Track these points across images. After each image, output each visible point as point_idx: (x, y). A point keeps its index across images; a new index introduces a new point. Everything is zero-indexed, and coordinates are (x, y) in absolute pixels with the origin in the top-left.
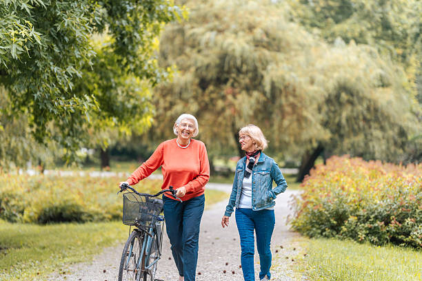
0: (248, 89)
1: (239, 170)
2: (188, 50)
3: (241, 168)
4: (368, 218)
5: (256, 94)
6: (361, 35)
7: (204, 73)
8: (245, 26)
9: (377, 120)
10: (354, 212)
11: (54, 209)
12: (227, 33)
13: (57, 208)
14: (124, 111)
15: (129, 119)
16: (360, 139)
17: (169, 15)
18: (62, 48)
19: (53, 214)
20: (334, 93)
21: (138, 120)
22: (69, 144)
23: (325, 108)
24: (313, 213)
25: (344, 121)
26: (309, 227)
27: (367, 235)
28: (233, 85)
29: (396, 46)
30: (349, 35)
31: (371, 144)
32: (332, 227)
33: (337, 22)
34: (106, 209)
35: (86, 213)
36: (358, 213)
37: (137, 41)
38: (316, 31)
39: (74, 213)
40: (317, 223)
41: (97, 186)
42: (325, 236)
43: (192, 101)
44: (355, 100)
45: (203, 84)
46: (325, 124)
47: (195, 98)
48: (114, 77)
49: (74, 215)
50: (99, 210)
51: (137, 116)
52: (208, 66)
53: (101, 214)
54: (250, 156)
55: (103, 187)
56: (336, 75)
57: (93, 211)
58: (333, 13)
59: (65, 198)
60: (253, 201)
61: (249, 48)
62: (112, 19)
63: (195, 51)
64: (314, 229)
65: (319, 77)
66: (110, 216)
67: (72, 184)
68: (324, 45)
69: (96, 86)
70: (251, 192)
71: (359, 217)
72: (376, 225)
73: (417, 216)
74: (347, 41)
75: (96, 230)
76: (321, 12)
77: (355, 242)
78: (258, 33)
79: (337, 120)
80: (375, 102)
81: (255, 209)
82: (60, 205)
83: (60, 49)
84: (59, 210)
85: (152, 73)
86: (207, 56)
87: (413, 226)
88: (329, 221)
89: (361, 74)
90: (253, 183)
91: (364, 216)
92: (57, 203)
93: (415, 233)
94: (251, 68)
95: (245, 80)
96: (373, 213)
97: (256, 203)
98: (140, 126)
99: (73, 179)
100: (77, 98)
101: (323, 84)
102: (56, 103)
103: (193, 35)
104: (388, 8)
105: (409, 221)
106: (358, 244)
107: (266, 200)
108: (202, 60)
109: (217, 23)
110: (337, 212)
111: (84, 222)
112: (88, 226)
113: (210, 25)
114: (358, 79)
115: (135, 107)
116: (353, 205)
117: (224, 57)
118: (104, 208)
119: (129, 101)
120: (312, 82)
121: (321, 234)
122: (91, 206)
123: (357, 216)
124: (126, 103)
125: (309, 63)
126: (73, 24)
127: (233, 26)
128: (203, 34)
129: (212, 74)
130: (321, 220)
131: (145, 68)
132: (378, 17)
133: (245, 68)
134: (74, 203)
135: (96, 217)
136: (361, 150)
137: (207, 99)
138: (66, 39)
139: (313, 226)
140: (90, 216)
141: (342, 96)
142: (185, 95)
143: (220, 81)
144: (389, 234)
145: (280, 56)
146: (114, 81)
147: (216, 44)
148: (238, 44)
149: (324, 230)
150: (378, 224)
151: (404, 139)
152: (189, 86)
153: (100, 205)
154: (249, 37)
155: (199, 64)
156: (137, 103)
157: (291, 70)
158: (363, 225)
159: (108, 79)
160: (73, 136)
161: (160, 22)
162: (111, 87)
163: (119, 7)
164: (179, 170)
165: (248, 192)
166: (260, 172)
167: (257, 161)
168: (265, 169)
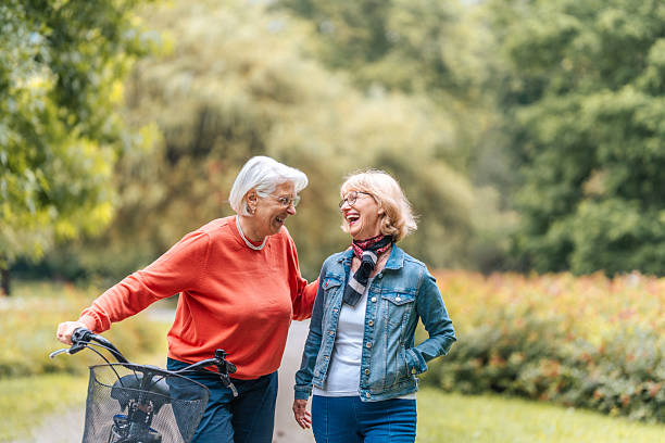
1: (331, 283)
3: (337, 279)
14: (65, 198)
17: (142, 48)
45: (172, 155)
47: (161, 177)
54: (364, 249)
60: (365, 374)
66: (39, 367)
68: (354, 98)
75: (20, 391)
78: (257, 76)
81: (368, 398)
90: (368, 325)
97: (371, 380)
117: (205, 114)
120: (339, 153)
129: (186, 140)
142: (143, 174)
143: (199, 150)
145: (292, 112)
161: (128, 56)
166: (389, 297)
167: (383, 264)
168: (402, 289)
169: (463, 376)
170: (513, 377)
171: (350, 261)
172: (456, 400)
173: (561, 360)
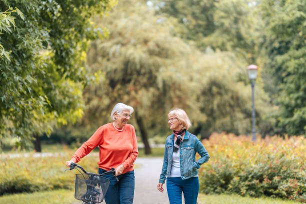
0: (146, 86)
1: (169, 145)
2: (100, 59)
3: (170, 144)
4: (247, 178)
5: (152, 90)
6: (223, 44)
7: (113, 76)
8: (141, 40)
9: (238, 106)
10: (237, 174)
11: (8, 184)
12: (129, 46)
13: (10, 183)
14: (61, 106)
15: (65, 112)
16: (227, 120)
17: (95, 35)
18: (21, 62)
19: (8, 188)
20: (207, 87)
21: (72, 113)
22: (22, 133)
23: (202, 98)
24: (207, 176)
25: (215, 108)
26: (204, 186)
27: (247, 190)
28: (134, 84)
29: (247, 52)
30: (215, 45)
31: (235, 124)
32: (222, 186)
33: (205, 35)
34: (49, 181)
35: (34, 185)
36: (240, 174)
37: (72, 54)
38: (192, 42)
39: (24, 185)
40: (210, 183)
41: (40, 164)
42: (217, 193)
43: (104, 96)
44: (223, 91)
45: (112, 84)
46: (202, 110)
47: (107, 94)
48: (53, 82)
49: (24, 188)
50: (44, 182)
51: (71, 110)
52: (115, 71)
53: (45, 185)
54: (178, 134)
55: (45, 165)
56: (208, 74)
57: (39, 183)
58: (202, 29)
59: (17, 175)
60: (182, 171)
61: (145, 56)
62: (53, 39)
63: (105, 59)
64: (209, 188)
65: (196, 76)
66: (52, 186)
67: (20, 164)
68: (198, 53)
69: (41, 88)
70: (179, 164)
71: (240, 177)
72: (253, 182)
73: (281, 174)
74: (214, 49)
75: (43, 198)
76: (194, 29)
77: (239, 196)
78: (151, 45)
79: (210, 107)
80: (237, 93)
81: (184, 178)
82: (13, 179)
83: (20, 63)
84: (12, 184)
85: (83, 77)
86: (114, 63)
87: (279, 182)
88: (219, 181)
89: (225, 72)
90: (181, 157)
91: (244, 176)
92: (10, 179)
93: (281, 187)
94: (147, 70)
95: (144, 80)
96: (250, 174)
97: (184, 173)
98: (73, 117)
99: (19, 160)
100: (33, 99)
101: (199, 81)
102: (18, 104)
103: (103, 48)
104: (240, 25)
105: (276, 179)
106: (241, 197)
107: (191, 170)
108: (111, 66)
109: (120, 39)
110: (225, 174)
111: (32, 192)
112: (36, 194)
113: (116, 40)
114: (224, 76)
115: (70, 103)
116: (236, 169)
117: (127, 63)
118: (47, 180)
119: (64, 99)
120: (191, 80)
121: (214, 191)
122: (36, 179)
123: (239, 176)
124: (63, 101)
125: (189, 66)
126: (30, 45)
127: (133, 41)
128: (111, 47)
129: (118, 76)
130: (214, 181)
131: (79, 73)
132: (234, 31)
133: (143, 71)
134: (24, 178)
135: (41, 188)
136: (228, 128)
137: (115, 95)
138: (24, 55)
139: (207, 186)
140: (37, 187)
141: (213, 89)
142: (99, 93)
143: (125, 81)
144: (262, 189)
145: (168, 61)
146: (53, 84)
147: (120, 54)
148: (138, 54)
149: (216, 188)
150: (255, 181)
151: (258, 119)
152: (102, 86)
153: (44, 179)
154: (145, 49)
155: (109, 69)
156: (71, 100)
157: (176, 72)
158: (243, 183)
159: (49, 83)
160: (24, 127)
161: (88, 40)
162: (51, 89)
163: (58, 30)
164: (120, 149)
165: (177, 164)
166: (186, 148)
167: (183, 138)
168: (190, 145)
169: (251, 188)
170: (276, 188)
171: (174, 138)
172: (248, 199)
173: (298, 179)
